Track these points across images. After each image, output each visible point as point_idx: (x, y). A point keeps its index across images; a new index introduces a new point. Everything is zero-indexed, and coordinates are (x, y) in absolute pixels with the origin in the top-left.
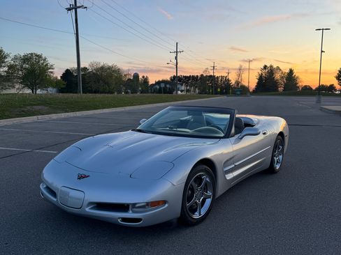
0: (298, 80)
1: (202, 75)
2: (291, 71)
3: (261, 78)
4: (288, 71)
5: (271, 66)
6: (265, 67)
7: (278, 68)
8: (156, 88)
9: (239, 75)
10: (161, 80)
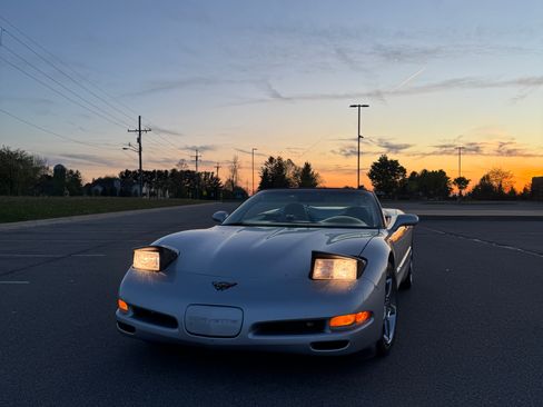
0: (318, 180)
1: (174, 170)
2: (307, 166)
3: (265, 176)
4: (302, 166)
5: (280, 159)
6: (271, 159)
7: (290, 161)
8: (97, 190)
9: (234, 171)
10: (103, 177)
